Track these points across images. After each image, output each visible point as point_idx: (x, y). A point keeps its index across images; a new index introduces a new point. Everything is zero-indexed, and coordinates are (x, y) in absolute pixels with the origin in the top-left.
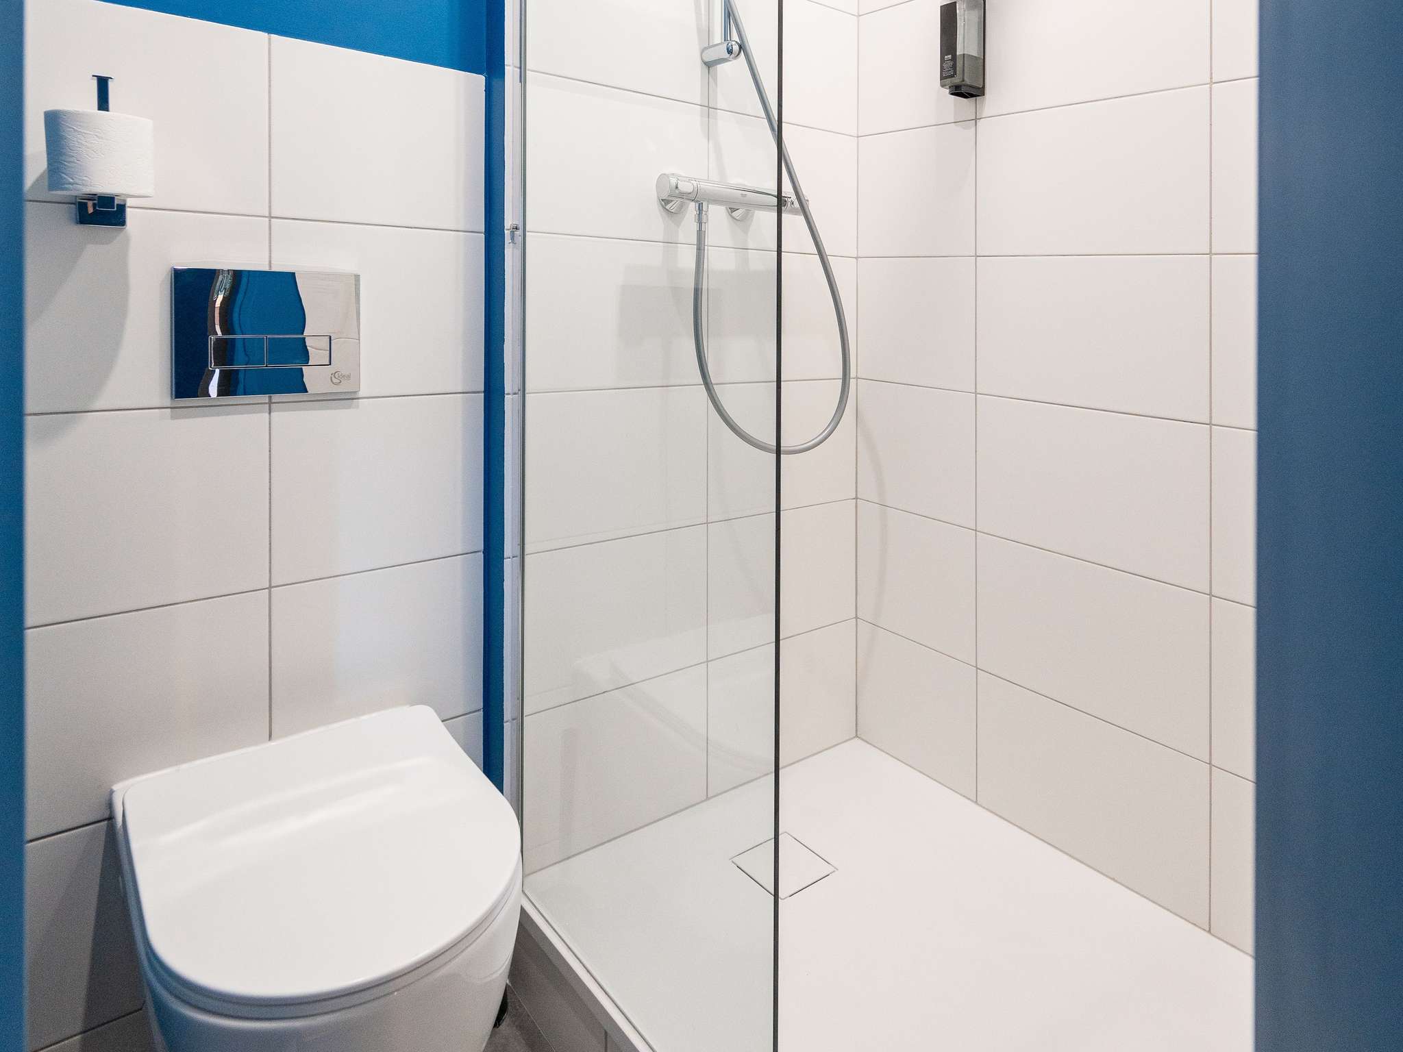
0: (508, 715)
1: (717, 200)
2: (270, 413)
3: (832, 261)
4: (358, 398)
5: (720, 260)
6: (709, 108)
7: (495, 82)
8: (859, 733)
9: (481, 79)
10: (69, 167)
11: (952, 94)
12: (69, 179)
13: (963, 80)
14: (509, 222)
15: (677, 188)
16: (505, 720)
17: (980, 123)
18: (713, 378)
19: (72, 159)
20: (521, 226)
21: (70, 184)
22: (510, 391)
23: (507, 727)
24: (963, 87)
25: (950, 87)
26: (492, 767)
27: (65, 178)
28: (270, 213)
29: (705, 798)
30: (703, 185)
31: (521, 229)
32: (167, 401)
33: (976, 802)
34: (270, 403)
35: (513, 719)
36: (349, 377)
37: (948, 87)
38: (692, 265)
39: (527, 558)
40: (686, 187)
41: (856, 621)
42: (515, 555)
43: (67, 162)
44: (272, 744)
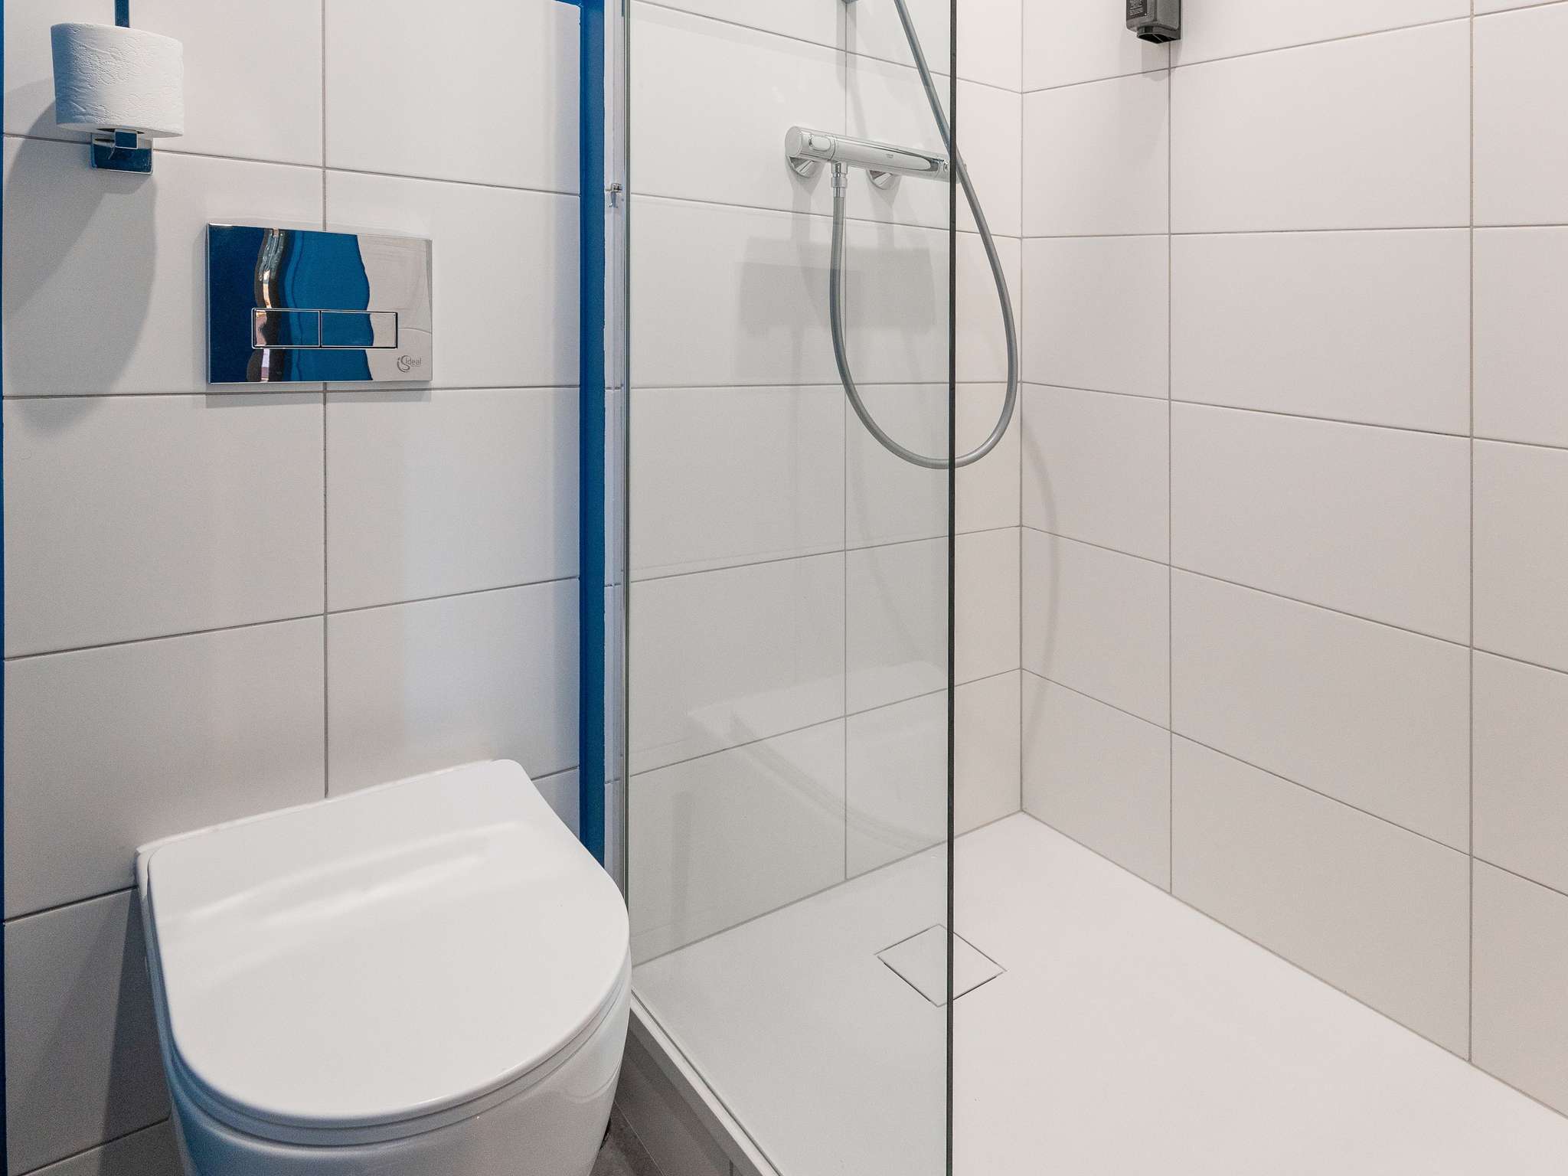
0: (609, 775)
1: (857, 161)
2: (325, 404)
3: (996, 241)
4: (430, 389)
5: (860, 235)
6: (846, 52)
7: (593, 14)
8: (1024, 807)
9: (575, 10)
10: (81, 94)
11: (1141, 37)
12: (82, 109)
13: (1155, 20)
14: (609, 181)
15: (810, 143)
16: (606, 780)
17: (1175, 73)
18: (855, 378)
19: (84, 84)
20: (624, 186)
21: (84, 114)
22: (611, 385)
23: (609, 788)
24: (1154, 28)
25: (1138, 29)
26: (591, 834)
27: (76, 107)
28: (324, 162)
29: (843, 879)
30: (843, 143)
31: (624, 188)
32: (202, 386)
33: (1170, 893)
34: (325, 391)
35: (616, 780)
36: (419, 362)
37: (1135, 28)
38: (827, 239)
39: (632, 586)
40: (821, 143)
41: (1021, 672)
42: (617, 582)
43: (79, 87)
44: (328, 801)
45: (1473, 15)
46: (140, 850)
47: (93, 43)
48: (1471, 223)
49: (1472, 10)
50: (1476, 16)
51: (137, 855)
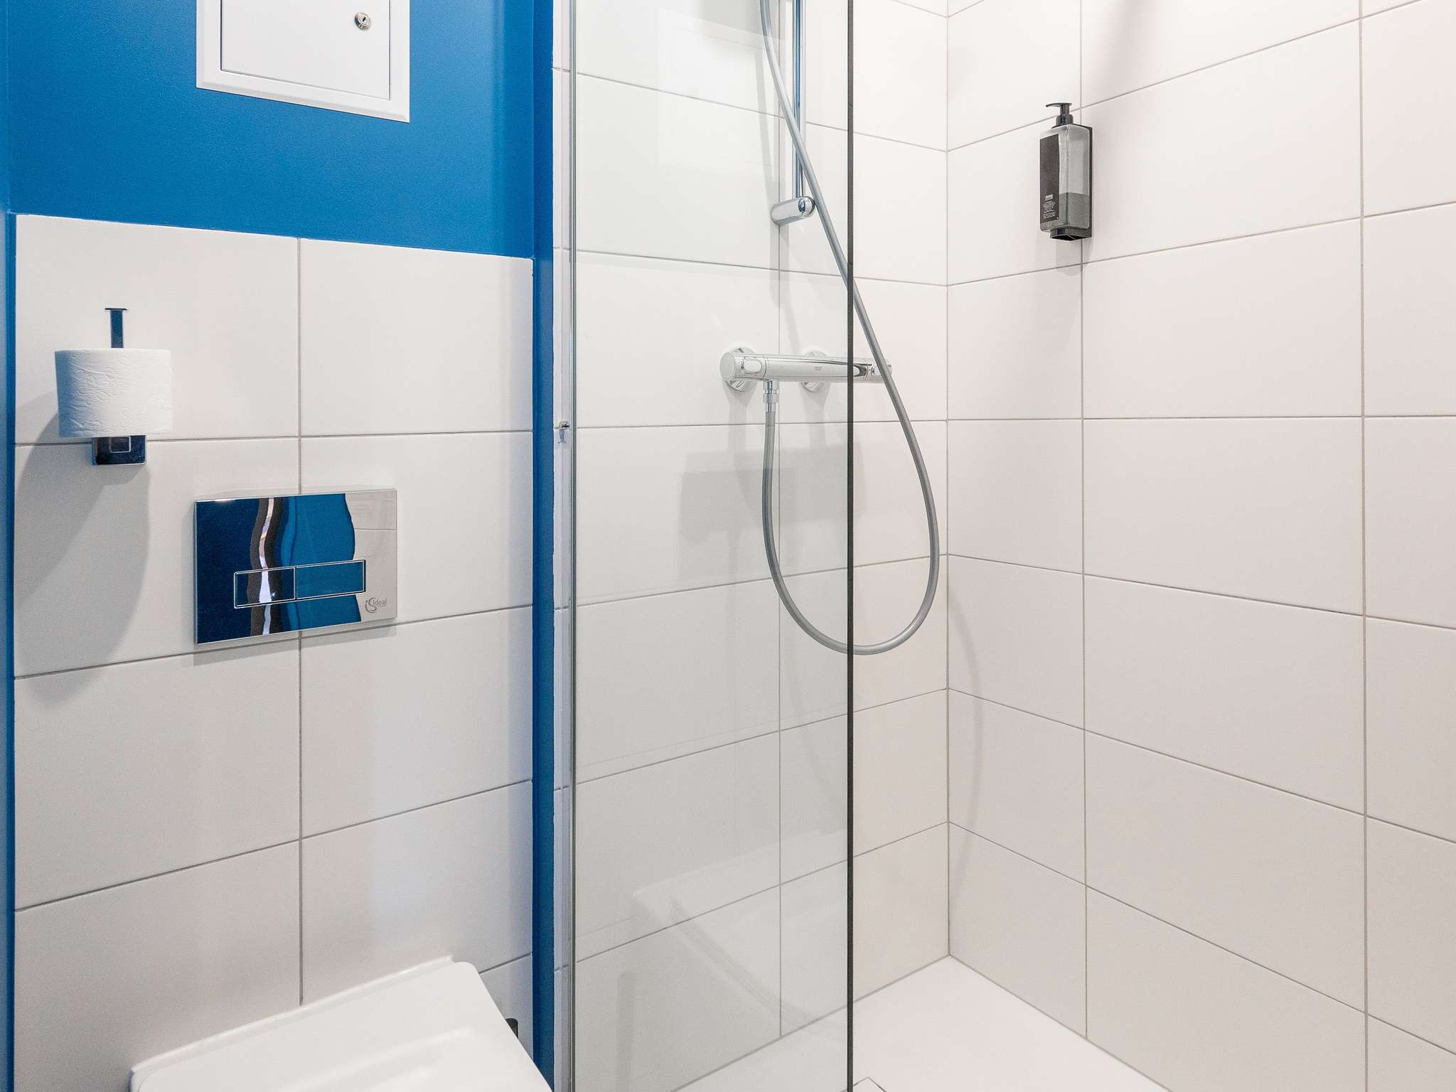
0: (558, 962)
1: (789, 376)
2: (300, 649)
3: (916, 428)
4: (395, 625)
5: (792, 438)
6: (780, 270)
7: (544, 264)
8: (951, 951)
9: (529, 262)
10: (81, 412)
11: (1053, 238)
12: (80, 424)
13: (1067, 223)
14: (558, 419)
15: (743, 368)
16: (555, 967)
17: (1086, 268)
18: (784, 570)
19: (80, 403)
20: (570, 423)
21: (81, 429)
22: (560, 606)
23: (558, 975)
24: (1066, 230)
25: (1051, 231)
27: (76, 424)
28: (300, 432)
29: (778, 1036)
30: (773, 362)
31: (571, 426)
32: (191, 647)
33: (1086, 1038)
34: (300, 638)
35: (565, 966)
36: (385, 602)
37: (1049, 230)
38: (761, 446)
39: (577, 786)
40: (752, 366)
41: (949, 827)
42: (565, 785)
43: (77, 406)
44: (305, 1008)
45: (1363, 216)
46: (134, 1069)
47: (89, 366)
48: (1363, 412)
49: (1362, 211)
50: (1366, 217)
51: (131, 1074)
